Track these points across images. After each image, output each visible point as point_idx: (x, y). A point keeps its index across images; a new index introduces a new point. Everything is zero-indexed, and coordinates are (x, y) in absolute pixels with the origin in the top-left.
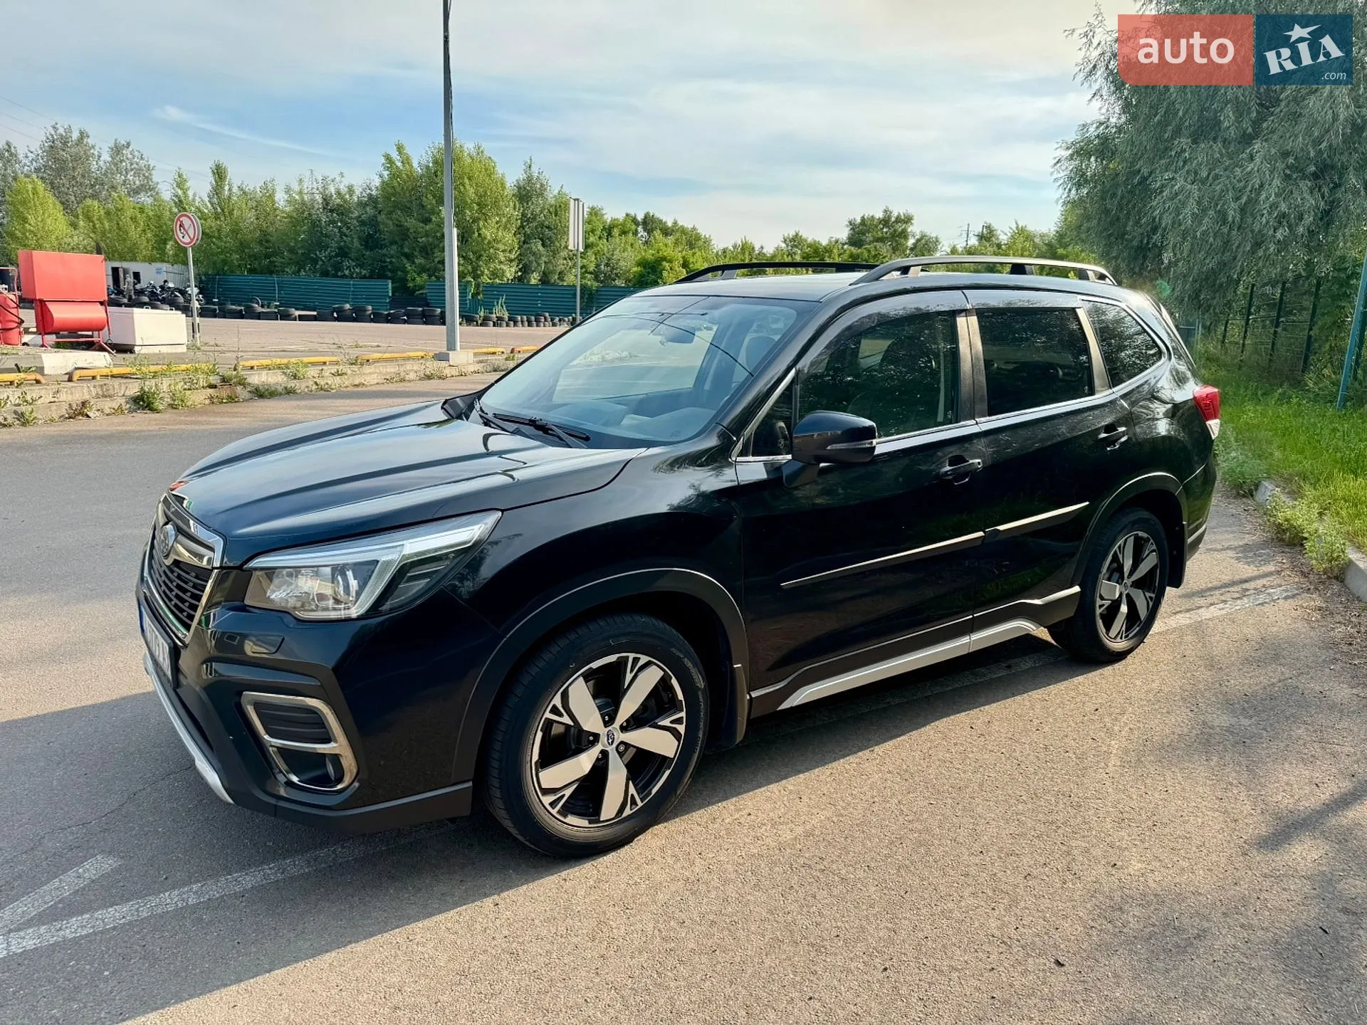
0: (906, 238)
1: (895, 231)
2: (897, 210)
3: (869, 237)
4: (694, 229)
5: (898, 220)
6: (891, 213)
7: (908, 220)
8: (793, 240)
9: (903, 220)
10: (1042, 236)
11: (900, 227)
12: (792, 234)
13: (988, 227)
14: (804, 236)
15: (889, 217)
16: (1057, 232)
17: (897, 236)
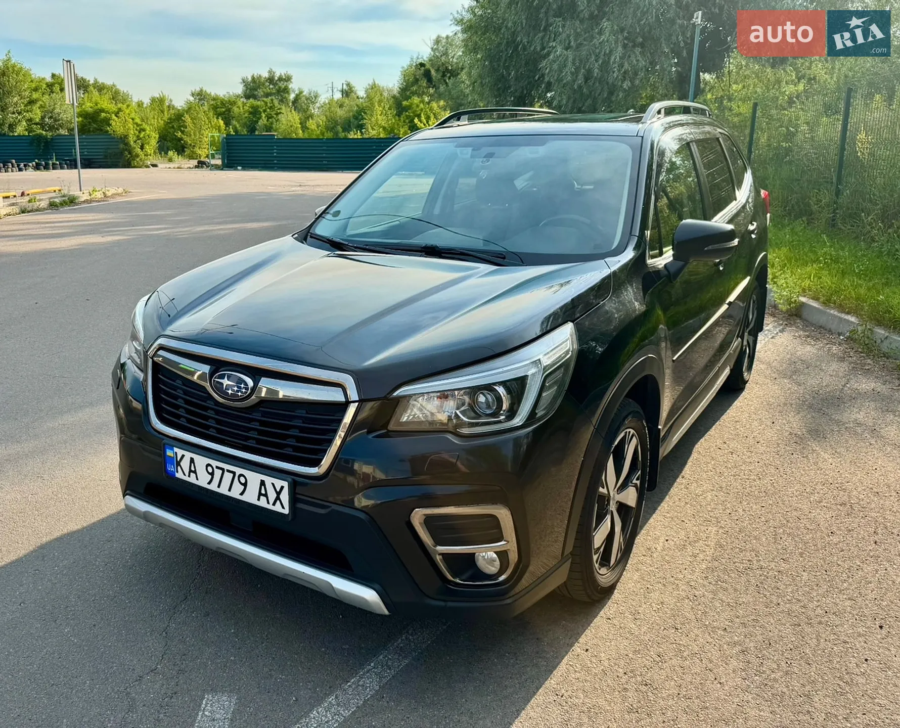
0: (288, 93)
1: (280, 87)
2: (279, 72)
3: (260, 92)
4: (114, 85)
5: (280, 79)
6: (274, 73)
7: (288, 79)
8: (198, 94)
9: (285, 79)
10: (389, 91)
11: (282, 85)
12: (198, 89)
13: (348, 85)
14: (208, 91)
15: (273, 77)
16: (400, 88)
17: (282, 92)
